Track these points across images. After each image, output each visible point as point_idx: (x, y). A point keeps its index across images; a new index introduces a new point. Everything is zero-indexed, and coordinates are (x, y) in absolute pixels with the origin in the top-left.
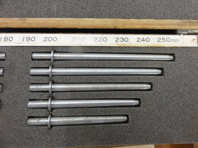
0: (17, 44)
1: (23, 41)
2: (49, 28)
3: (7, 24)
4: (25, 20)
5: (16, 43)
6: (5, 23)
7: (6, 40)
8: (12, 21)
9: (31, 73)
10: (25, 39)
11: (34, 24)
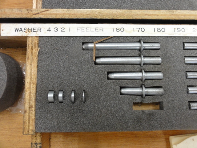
0: (170, 34)
1: (175, 31)
2: (195, 20)
3: (158, 16)
4: (173, 12)
5: (168, 34)
6: (156, 15)
7: (159, 31)
8: (161, 13)
9: (186, 62)
10: (176, 30)
11: (182, 16)
